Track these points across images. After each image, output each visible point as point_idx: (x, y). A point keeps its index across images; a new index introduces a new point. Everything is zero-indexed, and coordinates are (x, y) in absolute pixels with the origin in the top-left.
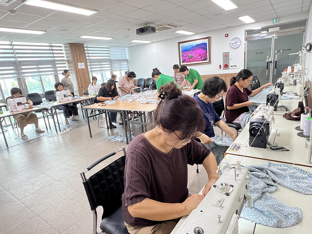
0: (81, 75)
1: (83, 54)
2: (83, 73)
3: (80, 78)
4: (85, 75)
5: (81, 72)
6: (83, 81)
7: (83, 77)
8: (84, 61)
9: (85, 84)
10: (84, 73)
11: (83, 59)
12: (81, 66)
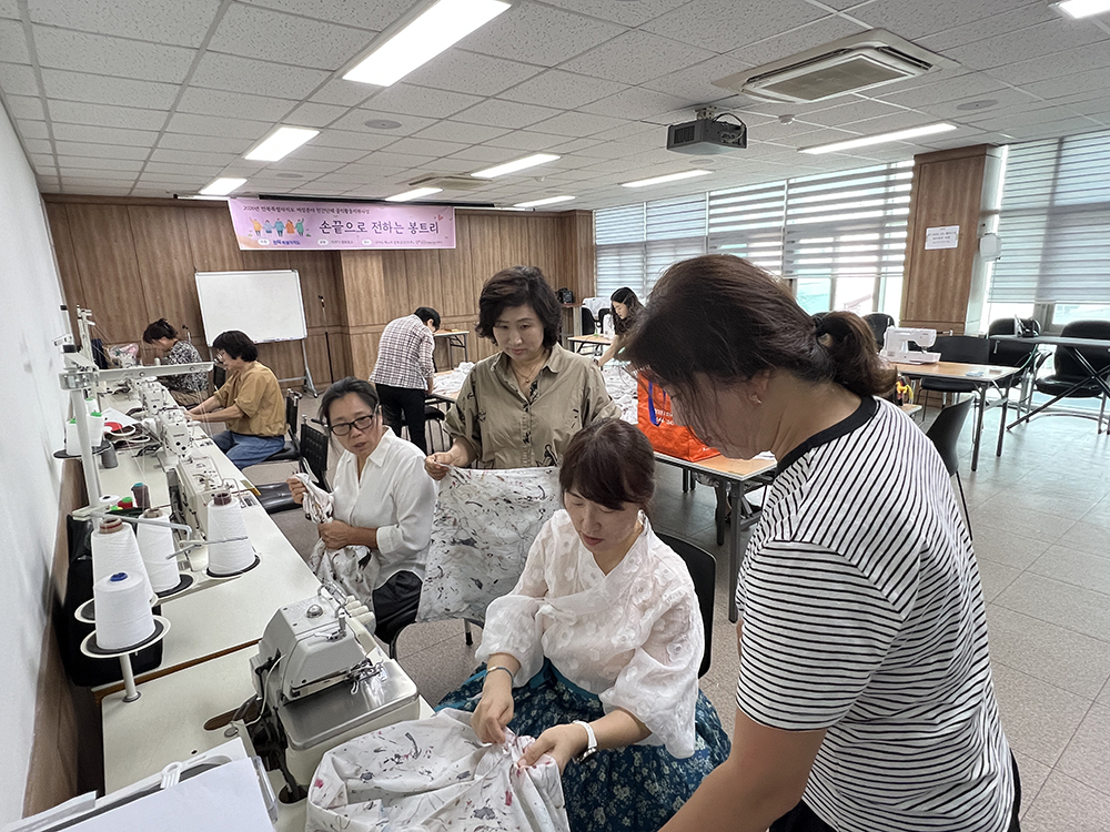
0: (930, 275)
1: (968, 192)
2: (939, 265)
3: (921, 283)
4: (946, 275)
5: (931, 262)
6: (931, 297)
7: (932, 284)
8: (961, 216)
9: (934, 309)
10: (947, 268)
11: (961, 208)
12: (943, 238)
